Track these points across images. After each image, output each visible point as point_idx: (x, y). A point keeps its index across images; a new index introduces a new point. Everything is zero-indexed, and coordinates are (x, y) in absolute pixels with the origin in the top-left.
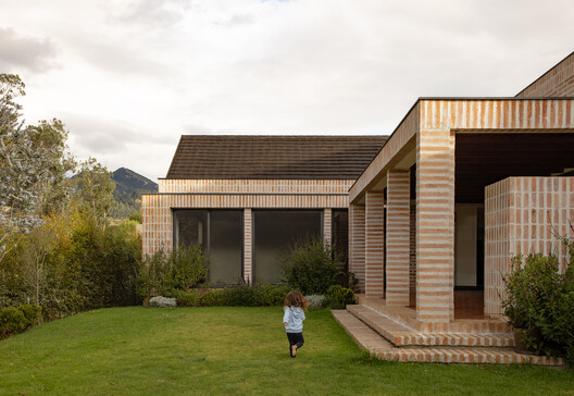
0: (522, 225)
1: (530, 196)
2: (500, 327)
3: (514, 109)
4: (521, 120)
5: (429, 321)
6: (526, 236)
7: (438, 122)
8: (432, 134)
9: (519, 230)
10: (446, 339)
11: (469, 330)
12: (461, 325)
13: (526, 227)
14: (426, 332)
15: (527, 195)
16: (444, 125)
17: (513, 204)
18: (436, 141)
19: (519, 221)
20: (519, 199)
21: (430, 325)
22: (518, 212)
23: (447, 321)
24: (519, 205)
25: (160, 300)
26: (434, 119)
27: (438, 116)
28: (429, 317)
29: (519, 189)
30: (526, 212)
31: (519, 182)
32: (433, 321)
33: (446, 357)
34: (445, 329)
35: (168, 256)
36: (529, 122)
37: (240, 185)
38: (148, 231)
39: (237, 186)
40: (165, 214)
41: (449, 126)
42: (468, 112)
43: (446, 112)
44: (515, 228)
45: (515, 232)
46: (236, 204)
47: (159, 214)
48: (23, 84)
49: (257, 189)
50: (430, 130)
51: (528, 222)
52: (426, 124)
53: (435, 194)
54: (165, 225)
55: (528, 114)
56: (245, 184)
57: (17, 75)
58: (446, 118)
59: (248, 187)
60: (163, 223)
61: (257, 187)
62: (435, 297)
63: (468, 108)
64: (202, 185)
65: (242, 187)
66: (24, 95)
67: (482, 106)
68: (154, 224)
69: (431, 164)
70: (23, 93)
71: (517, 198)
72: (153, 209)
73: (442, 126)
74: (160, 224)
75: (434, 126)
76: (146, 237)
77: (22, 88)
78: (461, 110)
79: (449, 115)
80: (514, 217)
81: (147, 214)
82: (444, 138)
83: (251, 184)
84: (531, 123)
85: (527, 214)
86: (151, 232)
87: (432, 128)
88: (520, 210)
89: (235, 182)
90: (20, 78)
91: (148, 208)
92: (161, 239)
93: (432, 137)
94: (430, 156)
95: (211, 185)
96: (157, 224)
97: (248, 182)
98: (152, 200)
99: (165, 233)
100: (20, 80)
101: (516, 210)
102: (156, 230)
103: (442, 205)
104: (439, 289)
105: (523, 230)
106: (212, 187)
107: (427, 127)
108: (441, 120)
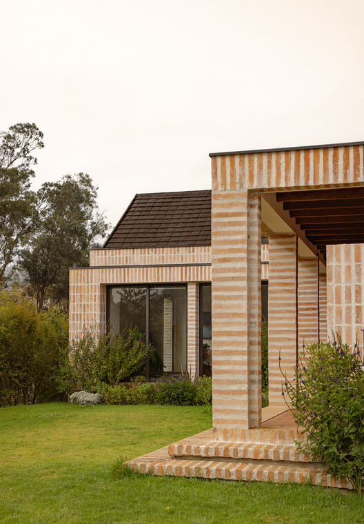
0: (344, 306)
1: (353, 268)
3: (326, 160)
4: (336, 173)
5: (224, 426)
6: (348, 320)
7: (233, 184)
8: (226, 196)
9: (339, 313)
10: (226, 450)
12: (262, 434)
13: (349, 309)
14: (221, 440)
15: (348, 268)
16: (241, 186)
17: (331, 280)
18: (231, 205)
19: (338, 301)
20: (339, 273)
22: (338, 290)
23: (245, 428)
24: (339, 280)
25: (84, 396)
26: (228, 179)
27: (233, 175)
28: (224, 421)
29: (338, 260)
30: (348, 289)
31: (338, 251)
32: (230, 427)
34: (243, 437)
35: (97, 342)
36: (345, 176)
37: (184, 255)
38: (76, 313)
39: (180, 255)
40: (95, 292)
41: (247, 186)
42: (269, 167)
43: (243, 169)
44: (334, 309)
45: (334, 314)
46: (178, 277)
47: (88, 292)
48: (41, 134)
49: (205, 258)
50: (224, 193)
51: (350, 302)
52: (220, 186)
53: (229, 270)
54: (95, 305)
55: (344, 165)
56: (190, 252)
57: (33, 124)
58: (242, 177)
59: (194, 256)
60: (93, 303)
61: (205, 255)
62: (230, 397)
63: (269, 162)
64: (139, 255)
65: (186, 256)
66: (43, 146)
67: (286, 158)
68: (83, 303)
69: (224, 233)
70: (41, 145)
71: (336, 271)
72: (81, 287)
73: (238, 186)
74: (89, 303)
75: (228, 187)
76: (74, 319)
77: (40, 138)
78: (260, 166)
79: (247, 173)
80: (333, 296)
81: (74, 293)
82: (240, 201)
83: (197, 253)
84: (348, 176)
85: (350, 291)
86: (79, 313)
87: (225, 190)
88: (340, 287)
89: (178, 250)
90: (37, 127)
91: (76, 285)
92: (90, 322)
93: (226, 201)
94: (224, 224)
95: (150, 255)
96: (86, 303)
97: (193, 250)
98: (81, 275)
99: (95, 314)
100: (38, 129)
101: (334, 286)
102: (84, 311)
103: (238, 284)
104: (235, 387)
105: (344, 313)
106: (152, 257)
107: (220, 189)
108: (237, 180)
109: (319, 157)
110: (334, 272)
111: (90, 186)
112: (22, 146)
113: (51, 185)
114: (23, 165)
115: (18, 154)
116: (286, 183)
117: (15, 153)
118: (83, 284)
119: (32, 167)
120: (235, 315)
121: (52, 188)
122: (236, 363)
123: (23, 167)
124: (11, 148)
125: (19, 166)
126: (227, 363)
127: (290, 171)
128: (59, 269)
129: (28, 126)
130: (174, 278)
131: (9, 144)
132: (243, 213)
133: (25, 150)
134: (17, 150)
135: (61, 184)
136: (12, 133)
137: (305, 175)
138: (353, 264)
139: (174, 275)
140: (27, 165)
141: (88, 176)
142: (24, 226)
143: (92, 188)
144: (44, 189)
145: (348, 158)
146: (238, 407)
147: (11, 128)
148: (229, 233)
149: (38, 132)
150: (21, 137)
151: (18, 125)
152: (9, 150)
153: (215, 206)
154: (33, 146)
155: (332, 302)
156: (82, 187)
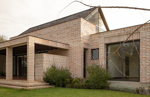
1: (46, 57)
2: (42, 82)
5: (31, 81)
6: (46, 65)
8: (31, 43)
11: (38, 83)
17: (44, 58)
21: (31, 82)
23: (34, 81)
28: (31, 80)
30: (46, 60)
33: (38, 88)
34: (34, 83)
44: (44, 63)
53: (32, 55)
62: (32, 76)
103: (33, 58)
104: (32, 75)
120: (32, 63)
122: (33, 71)
126: (31, 71)
146: (33, 78)
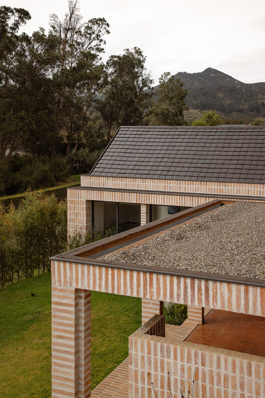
0: (140, 385)
1: (146, 359)
3: (125, 278)
4: (132, 289)
7: (65, 282)
9: (137, 390)
15: (143, 357)
16: (71, 284)
17: (131, 364)
18: (64, 297)
19: (137, 381)
20: (137, 360)
22: (136, 373)
24: (136, 365)
26: (62, 278)
27: (65, 276)
29: (136, 350)
31: (136, 344)
37: (140, 184)
38: (71, 217)
39: (137, 183)
40: (83, 205)
41: (74, 286)
42: (89, 274)
43: (72, 273)
44: (134, 386)
45: (134, 391)
46: (134, 200)
47: (79, 205)
48: (108, 25)
49: (153, 187)
50: (59, 287)
51: (144, 384)
52: (57, 282)
53: (63, 345)
54: (83, 213)
55: (137, 284)
56: (143, 182)
57: (103, 18)
58: (71, 278)
59: (145, 185)
60: (82, 212)
61: (153, 185)
63: (89, 271)
64: (111, 182)
65: (141, 185)
66: (109, 33)
67: (99, 271)
68: (76, 212)
69: (60, 317)
70: (108, 32)
71: (135, 358)
72: (74, 201)
73: (68, 285)
74: (80, 212)
75: (62, 284)
76: (70, 222)
77: (107, 28)
78: (83, 273)
79: (74, 276)
80: (133, 377)
81: (70, 204)
82: (70, 295)
83: (148, 183)
84: (140, 292)
85: (144, 376)
86: (73, 218)
87: (60, 285)
88: (138, 370)
89: (136, 180)
90: (106, 20)
91: (71, 199)
92: (80, 224)
93: (61, 294)
94: (60, 311)
95: (118, 182)
96: (78, 212)
97: (145, 181)
98: (74, 193)
99: (83, 220)
100: (106, 21)
101: (134, 369)
102: (77, 217)
103: (69, 356)
105: (140, 390)
106: (119, 183)
107: (57, 284)
108: (68, 280)
109: (120, 274)
110: (133, 358)
111: (141, 55)
112: (96, 33)
113: (115, 57)
114: (97, 45)
115: (94, 38)
116: (100, 289)
117: (92, 38)
118: (75, 199)
119: (102, 46)
121: (116, 59)
123: (97, 46)
124: (89, 34)
125: (95, 46)
127: (102, 280)
128: (119, 112)
129: (100, 20)
130: (132, 200)
131: (89, 31)
132: (72, 305)
133: (98, 36)
134: (94, 36)
135: (121, 56)
136: (90, 25)
137: (112, 286)
138: (146, 356)
139: (132, 198)
140: (100, 45)
141: (139, 49)
142: (98, 84)
143: (142, 56)
144: (110, 60)
145: (140, 280)
147: (90, 21)
148: (63, 318)
149: (106, 23)
150: (95, 27)
151: (93, 19)
152: (88, 36)
153: (53, 296)
154: (103, 33)
155: (132, 380)
156: (136, 56)
